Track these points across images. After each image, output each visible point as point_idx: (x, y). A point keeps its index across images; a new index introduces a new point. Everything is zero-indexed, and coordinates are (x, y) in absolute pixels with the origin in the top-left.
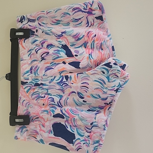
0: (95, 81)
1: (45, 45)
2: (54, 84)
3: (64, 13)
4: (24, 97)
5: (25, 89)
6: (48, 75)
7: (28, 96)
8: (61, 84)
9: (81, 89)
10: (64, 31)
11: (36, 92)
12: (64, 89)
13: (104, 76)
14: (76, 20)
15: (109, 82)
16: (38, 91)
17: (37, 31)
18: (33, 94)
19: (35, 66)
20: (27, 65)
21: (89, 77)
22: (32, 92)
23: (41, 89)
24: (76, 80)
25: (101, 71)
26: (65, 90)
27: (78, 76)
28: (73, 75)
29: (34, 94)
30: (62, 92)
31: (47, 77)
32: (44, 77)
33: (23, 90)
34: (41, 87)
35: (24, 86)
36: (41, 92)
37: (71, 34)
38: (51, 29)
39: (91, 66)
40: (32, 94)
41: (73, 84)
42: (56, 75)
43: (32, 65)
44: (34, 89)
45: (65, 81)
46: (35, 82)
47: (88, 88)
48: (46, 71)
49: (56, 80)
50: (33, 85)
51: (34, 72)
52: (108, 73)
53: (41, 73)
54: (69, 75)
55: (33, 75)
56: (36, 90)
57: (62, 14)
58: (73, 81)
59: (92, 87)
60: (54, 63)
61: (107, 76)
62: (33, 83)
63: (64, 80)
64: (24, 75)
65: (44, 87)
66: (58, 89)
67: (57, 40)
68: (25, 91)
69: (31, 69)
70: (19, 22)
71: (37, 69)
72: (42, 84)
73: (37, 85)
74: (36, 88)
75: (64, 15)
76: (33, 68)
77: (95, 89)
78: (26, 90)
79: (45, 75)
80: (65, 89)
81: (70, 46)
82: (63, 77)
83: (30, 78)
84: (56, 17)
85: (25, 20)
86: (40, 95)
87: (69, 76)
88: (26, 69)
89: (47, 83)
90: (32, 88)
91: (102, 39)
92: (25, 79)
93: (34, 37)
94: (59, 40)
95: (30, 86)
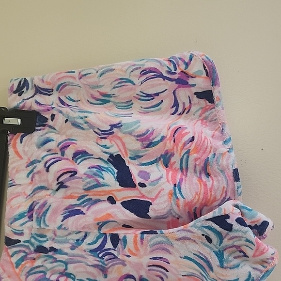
0: (186, 258)
1: (69, 152)
2: (84, 253)
3: (120, 79)
4: (9, 277)
5: (12, 256)
6: (69, 229)
7: (18, 275)
8: (100, 253)
9: (149, 270)
10: (116, 121)
11: (39, 267)
12: (107, 267)
13: (211, 249)
14: (148, 95)
15: (222, 266)
16: (42, 266)
17: (53, 116)
18: (31, 272)
19: (41, 202)
20: (21, 199)
21: (172, 245)
22: (28, 265)
23: (51, 260)
24: (137, 249)
25: (203, 235)
26: (110, 270)
27: (142, 239)
28: (130, 235)
29: (33, 271)
30: (101, 273)
31: (67, 234)
32: (59, 233)
33: (8, 258)
34: (51, 257)
35: (10, 248)
36: (51, 269)
37: (134, 130)
38: (86, 114)
39: (177, 214)
40: (28, 272)
41: (129, 256)
42: (90, 229)
43: (35, 200)
44: (34, 259)
45: (110, 249)
46: (37, 243)
47: (168, 271)
48: (65, 218)
49: (89, 244)
50: (32, 249)
51: (38, 218)
52: (221, 242)
53: (54, 221)
54: (121, 233)
55: (34, 224)
56: (38, 263)
57: (116, 80)
58: (129, 250)
59: (178, 272)
60: (86, 198)
61: (217, 250)
62: (32, 245)
63: (109, 245)
64: (11, 224)
65: (59, 257)
66: (91, 266)
67: (99, 142)
68: (12, 263)
69: (31, 209)
70: (15, 92)
71: (45, 209)
72: (53, 249)
73: (41, 250)
74: (39, 257)
75: (119, 83)
76: (36, 208)
77: (185, 275)
78: (15, 259)
79: (63, 227)
80: (109, 267)
81: (130, 157)
82: (106, 238)
83: (26, 231)
84: (101, 86)
85: (27, 89)
86: (48, 276)
87: (121, 237)
88: (19, 207)
89: (66, 247)
90: (29, 256)
91: (208, 149)
92: (15, 233)
93: (45, 131)
94: (104, 142)
95: (24, 252)
